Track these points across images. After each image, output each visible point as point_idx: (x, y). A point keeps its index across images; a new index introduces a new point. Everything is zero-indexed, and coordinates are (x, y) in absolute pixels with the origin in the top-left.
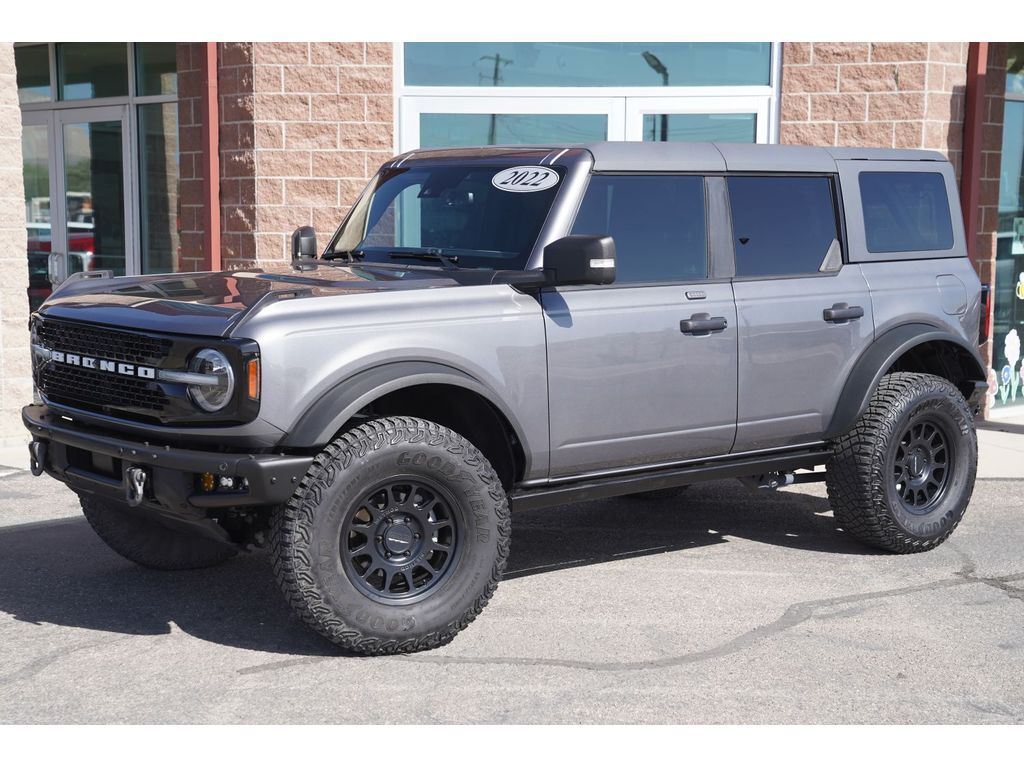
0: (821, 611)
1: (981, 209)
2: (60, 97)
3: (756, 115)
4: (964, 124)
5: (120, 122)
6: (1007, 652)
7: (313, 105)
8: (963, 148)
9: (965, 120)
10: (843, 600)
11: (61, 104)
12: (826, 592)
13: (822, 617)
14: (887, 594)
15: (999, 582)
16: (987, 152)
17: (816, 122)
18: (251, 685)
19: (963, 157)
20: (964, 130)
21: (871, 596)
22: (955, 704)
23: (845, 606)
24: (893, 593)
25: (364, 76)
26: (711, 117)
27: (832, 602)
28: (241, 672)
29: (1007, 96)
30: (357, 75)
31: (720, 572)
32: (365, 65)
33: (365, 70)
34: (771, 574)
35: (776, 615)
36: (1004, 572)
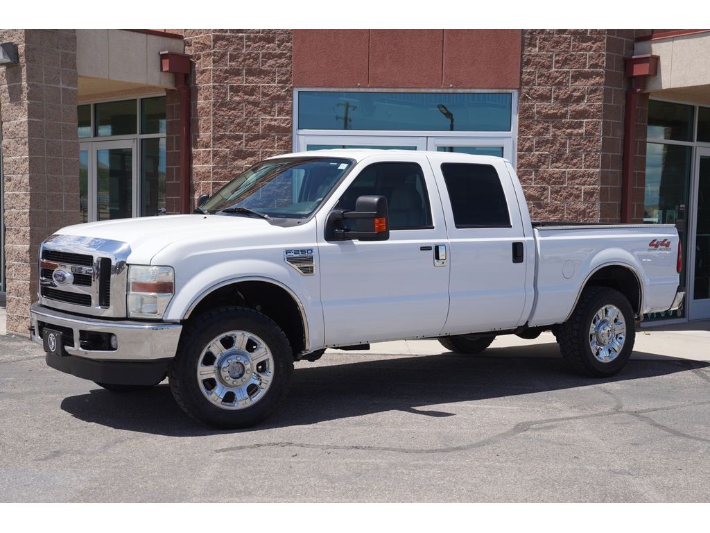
0: (534, 426)
1: (634, 205)
2: (96, 134)
3: (503, 148)
4: (623, 156)
5: (131, 149)
6: (633, 447)
7: (246, 140)
8: (623, 169)
9: (624, 153)
10: (547, 421)
11: (96, 139)
12: (539, 417)
13: (536, 429)
14: (571, 418)
15: (635, 414)
16: (637, 172)
17: (537, 153)
18: (222, 457)
19: (623, 174)
20: (623, 159)
21: (563, 419)
22: (603, 470)
23: (549, 424)
24: (577, 418)
25: (276, 123)
26: (477, 149)
27: (541, 422)
28: (217, 451)
29: (648, 140)
30: (273, 123)
31: (479, 406)
32: (276, 117)
33: (275, 120)
34: (508, 408)
35: (509, 428)
36: (639, 408)
